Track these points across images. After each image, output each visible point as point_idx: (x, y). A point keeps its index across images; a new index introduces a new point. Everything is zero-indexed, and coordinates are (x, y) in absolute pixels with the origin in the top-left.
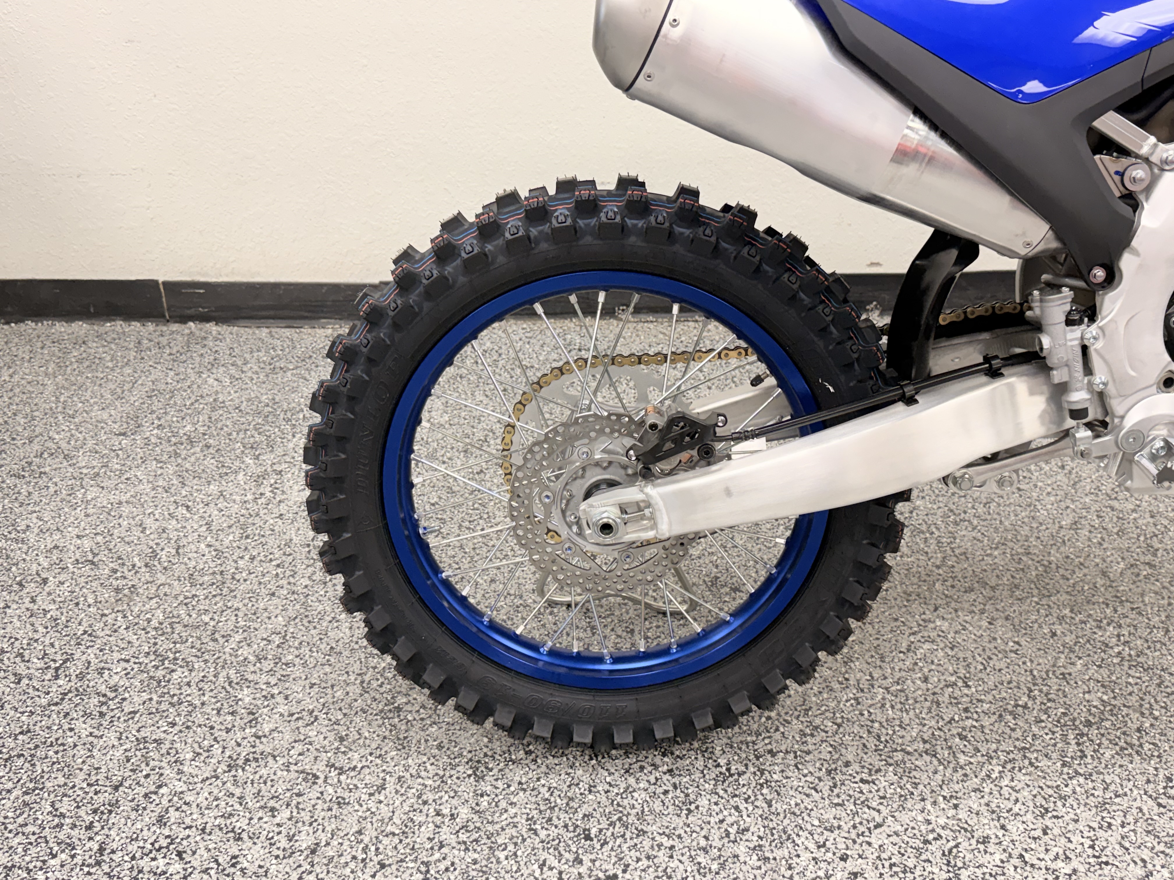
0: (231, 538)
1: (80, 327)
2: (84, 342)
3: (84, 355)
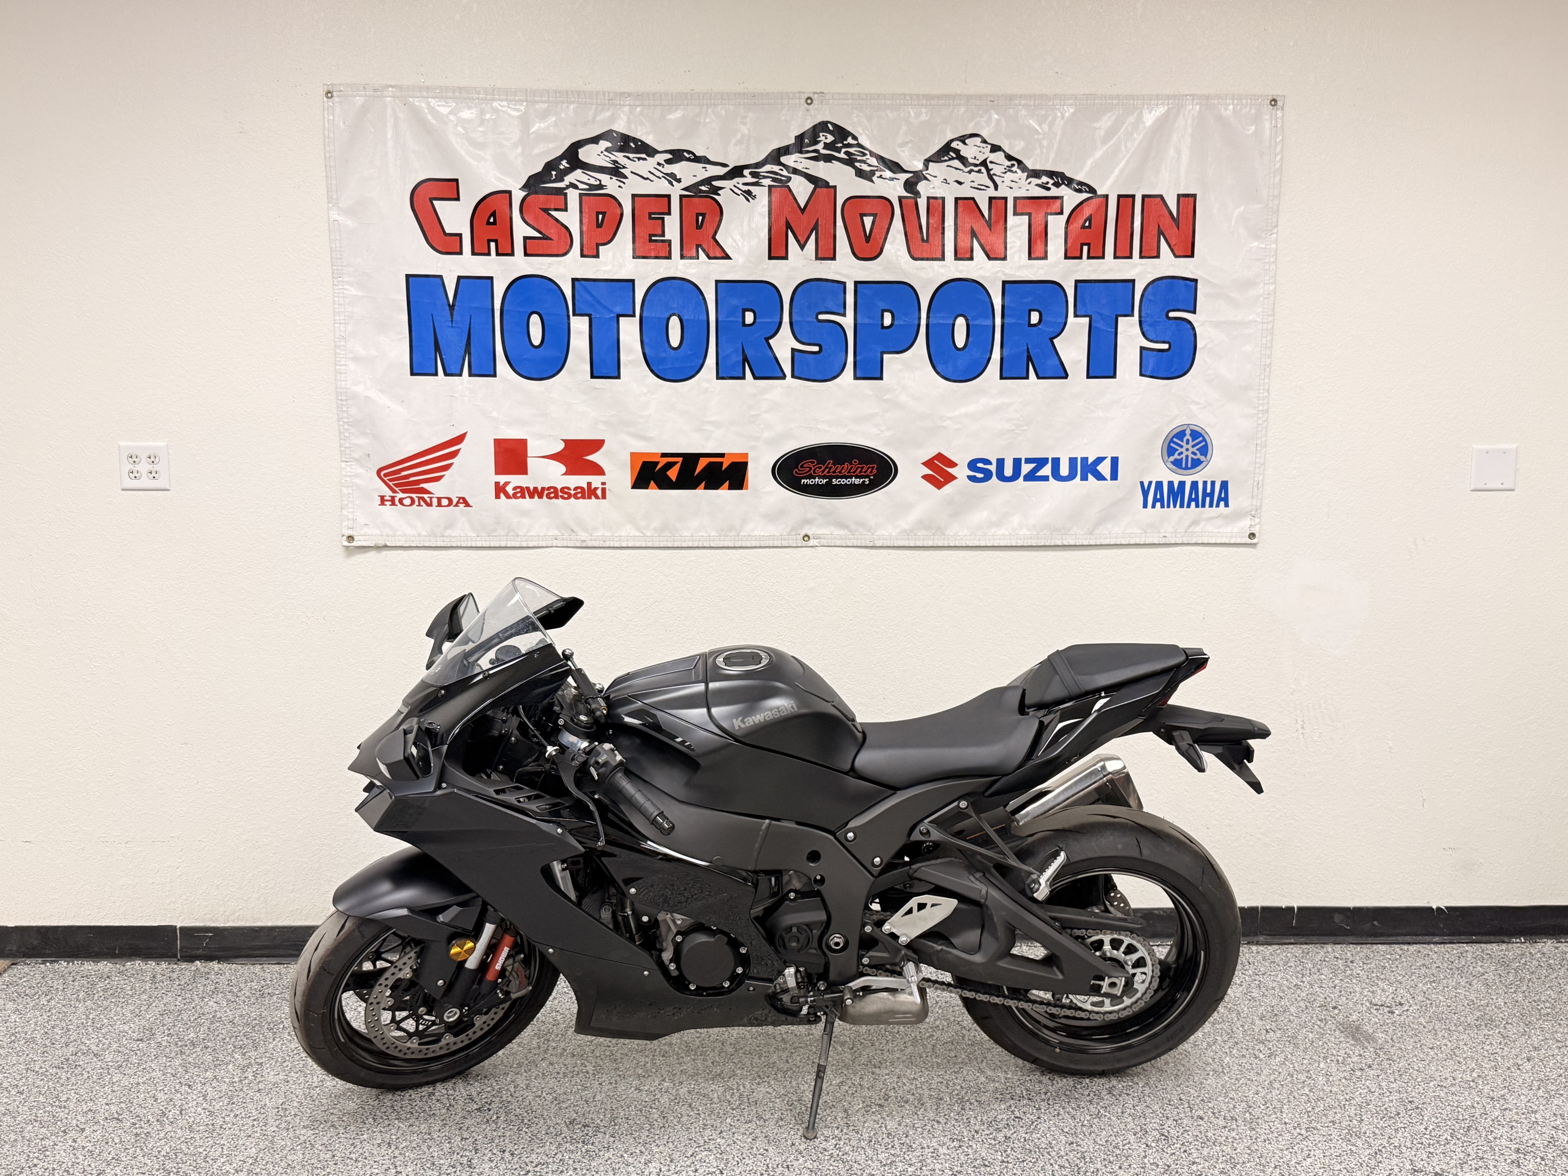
0: (221, 1104)
1: (105, 966)
2: (108, 977)
3: (108, 986)
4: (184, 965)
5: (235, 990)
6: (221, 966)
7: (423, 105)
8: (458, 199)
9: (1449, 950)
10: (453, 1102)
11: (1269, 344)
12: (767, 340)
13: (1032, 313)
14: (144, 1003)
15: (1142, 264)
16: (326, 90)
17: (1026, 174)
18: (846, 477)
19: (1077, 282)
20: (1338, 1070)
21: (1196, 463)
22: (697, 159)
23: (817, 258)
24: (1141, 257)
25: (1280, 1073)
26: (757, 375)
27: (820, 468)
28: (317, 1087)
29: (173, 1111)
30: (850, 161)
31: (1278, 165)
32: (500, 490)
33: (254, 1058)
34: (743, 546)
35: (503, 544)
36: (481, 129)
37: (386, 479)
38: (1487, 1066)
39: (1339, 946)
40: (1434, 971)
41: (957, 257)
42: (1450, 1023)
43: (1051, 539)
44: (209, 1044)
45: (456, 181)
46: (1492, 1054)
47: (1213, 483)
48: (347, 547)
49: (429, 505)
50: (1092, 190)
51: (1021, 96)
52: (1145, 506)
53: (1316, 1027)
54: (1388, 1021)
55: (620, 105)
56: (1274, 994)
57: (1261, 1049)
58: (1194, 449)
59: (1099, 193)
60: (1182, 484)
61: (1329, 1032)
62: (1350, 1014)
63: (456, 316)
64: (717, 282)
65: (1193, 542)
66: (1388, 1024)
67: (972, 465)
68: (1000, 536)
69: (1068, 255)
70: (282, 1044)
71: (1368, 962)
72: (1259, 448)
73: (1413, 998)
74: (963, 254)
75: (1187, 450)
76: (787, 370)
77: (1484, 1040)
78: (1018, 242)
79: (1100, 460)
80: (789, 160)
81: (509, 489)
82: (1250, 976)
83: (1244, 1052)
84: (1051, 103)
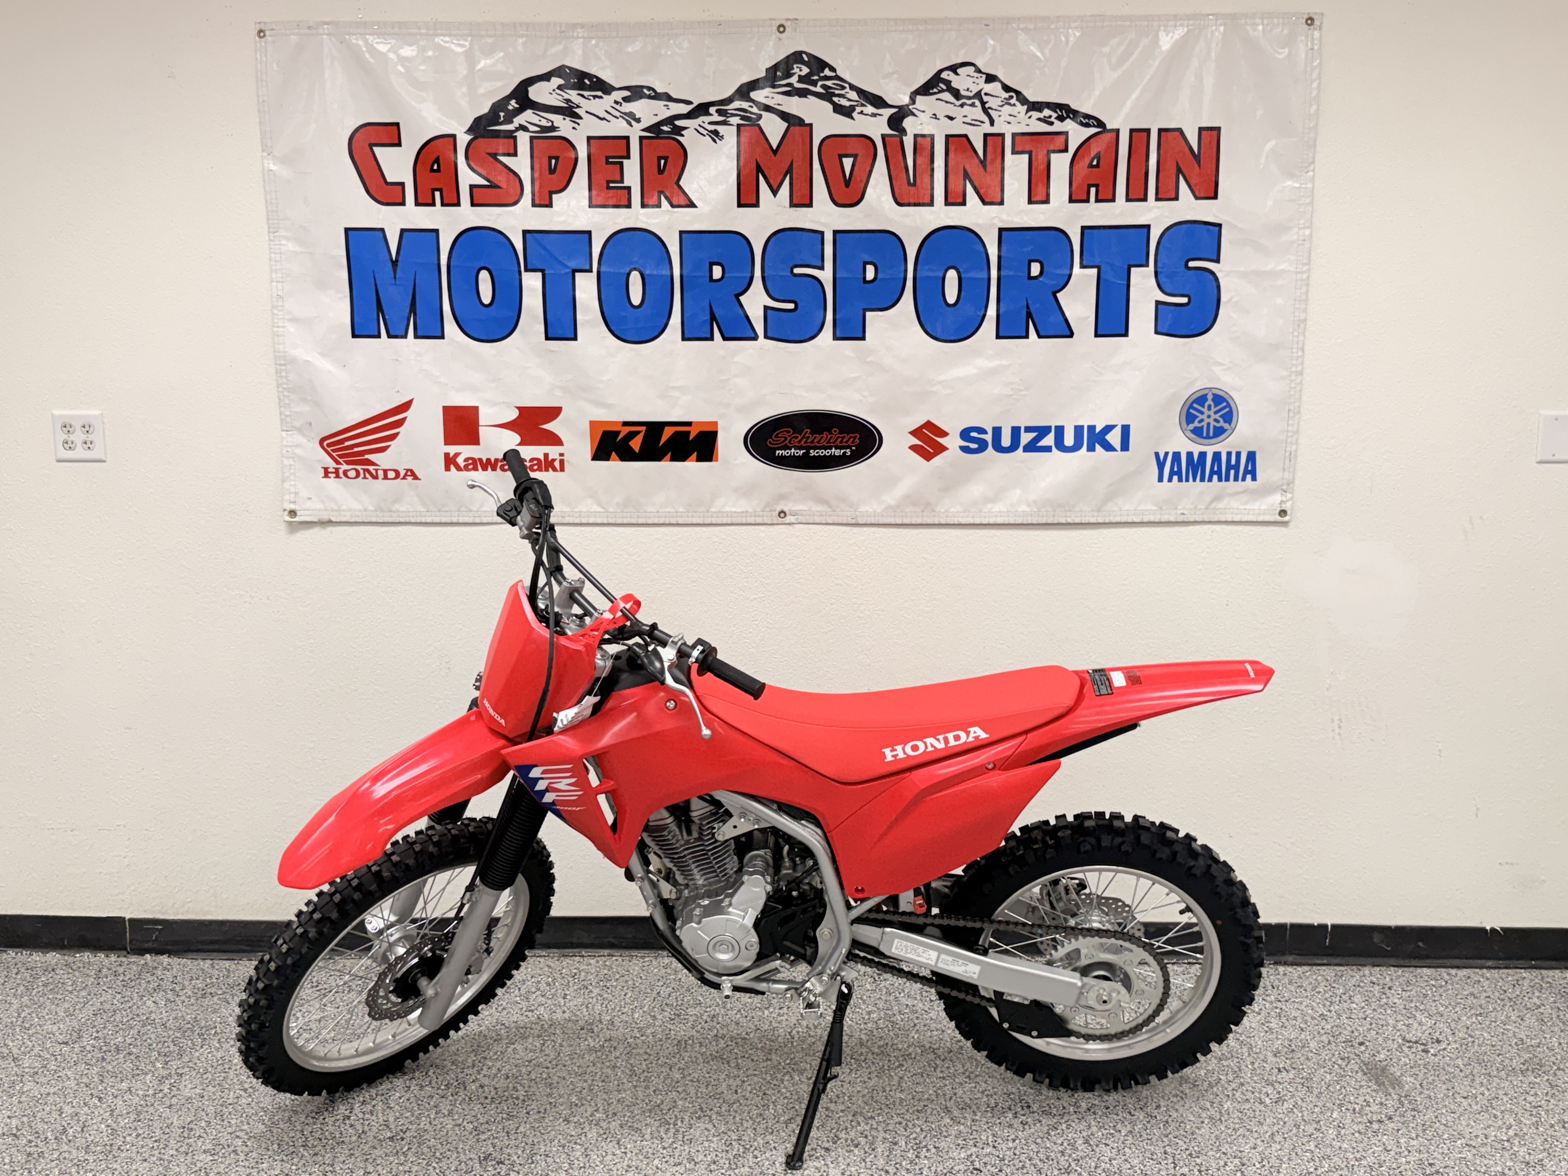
1: (53, 957)
2: (53, 970)
3: (51, 980)
4: (133, 958)
5: (177, 989)
6: (170, 960)
7: (361, 43)
8: (399, 144)
9: (1504, 976)
10: (366, 1128)
11: (1303, 297)
12: (737, 296)
13: (1033, 264)
14: (82, 1000)
15: (1158, 207)
16: (258, 27)
17: (1025, 107)
18: (825, 448)
19: (1083, 228)
20: (1353, 1121)
21: (1219, 432)
22: (657, 96)
23: (793, 205)
24: (1158, 199)
25: (1285, 1123)
26: (726, 336)
27: (797, 438)
28: (230, 1104)
29: (75, 1128)
30: (827, 96)
31: (1314, 93)
32: (450, 461)
33: (175, 1067)
34: (714, 522)
35: (455, 520)
36: (422, 68)
37: (329, 449)
38: (1528, 1122)
39: (1378, 969)
40: (1483, 1002)
41: (947, 203)
42: (1492, 1066)
43: (1054, 516)
44: (134, 1050)
45: (397, 124)
46: (1535, 1107)
47: (1238, 454)
48: (290, 523)
49: (375, 477)
50: (1100, 124)
51: (1019, 19)
52: (1160, 479)
53: (1336, 1066)
54: (1419, 1062)
55: (573, 37)
56: (1295, 1025)
57: (1269, 1092)
58: (1217, 416)
59: (1109, 127)
60: (1203, 455)
61: (1350, 1074)
62: (1378, 1052)
63: (398, 275)
64: (681, 232)
65: (1216, 519)
66: (1419, 1065)
67: (965, 434)
68: (997, 511)
69: (1073, 198)
70: (209, 1053)
71: (1409, 988)
72: (1291, 415)
73: (1454, 1034)
74: (955, 199)
75: (1209, 417)
76: (760, 329)
77: (1528, 1089)
78: (1016, 184)
79: (1109, 428)
80: (759, 95)
81: (460, 461)
82: (1271, 1003)
83: (1249, 1095)
84: (1053, 26)
